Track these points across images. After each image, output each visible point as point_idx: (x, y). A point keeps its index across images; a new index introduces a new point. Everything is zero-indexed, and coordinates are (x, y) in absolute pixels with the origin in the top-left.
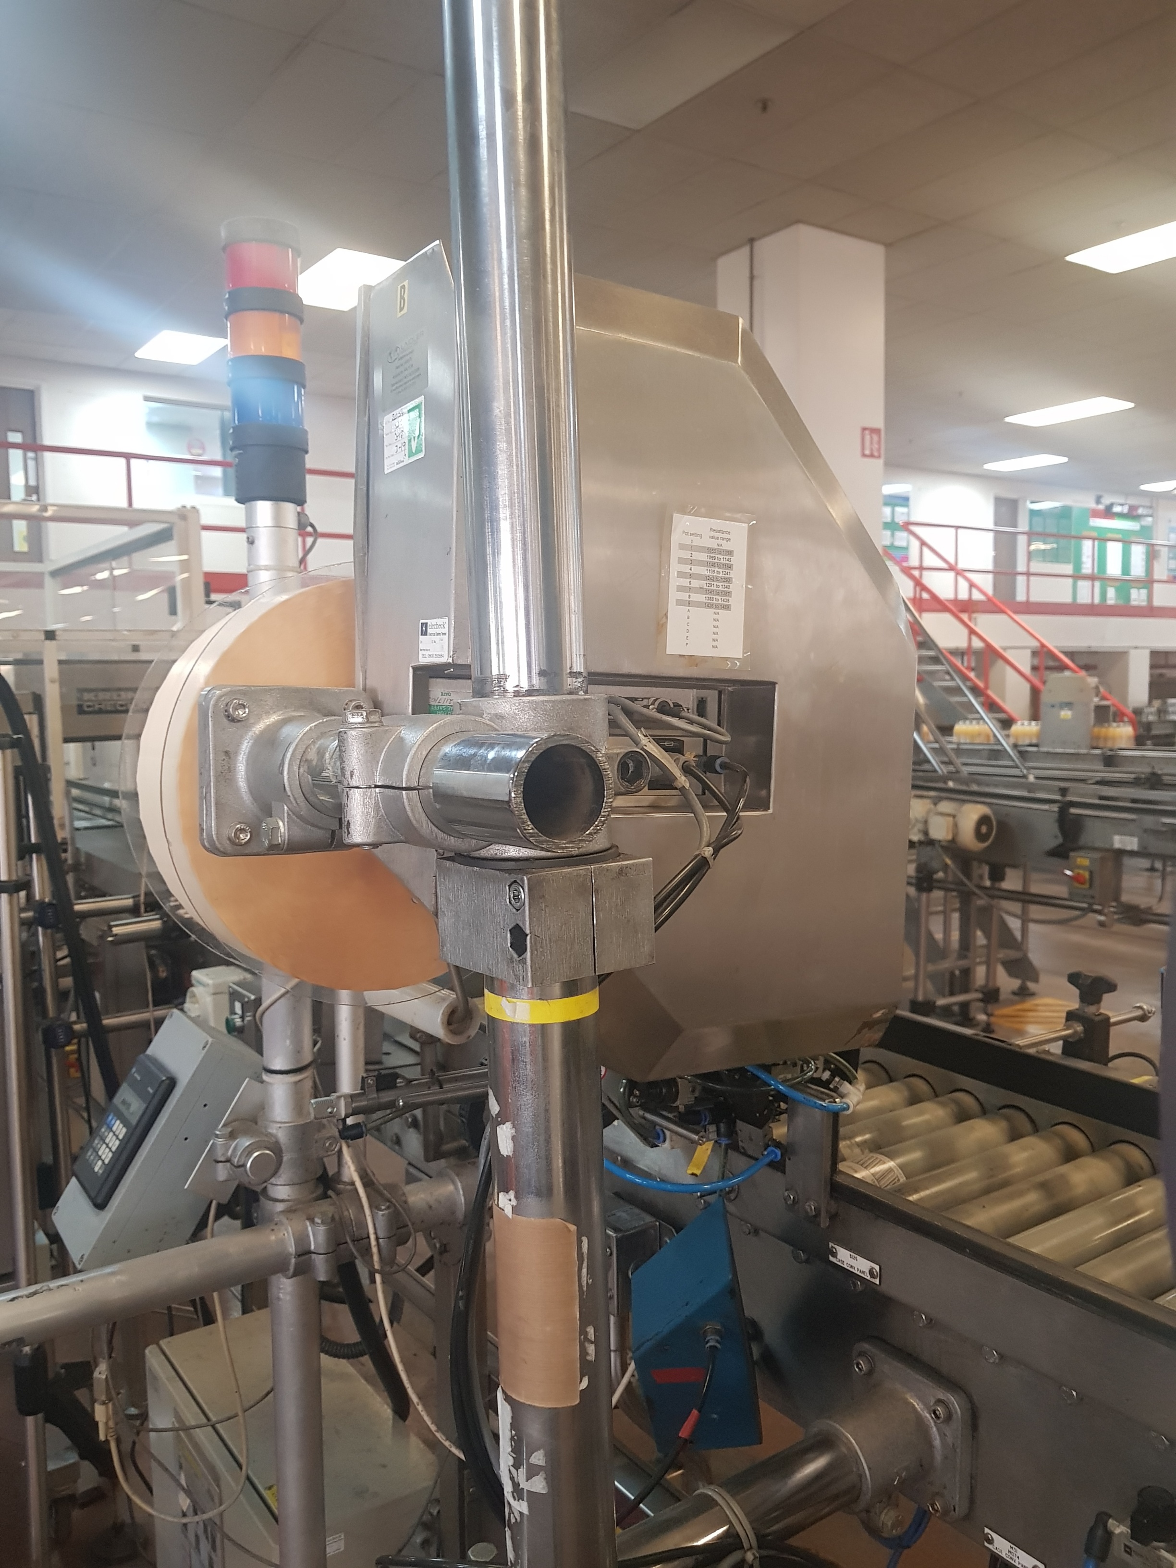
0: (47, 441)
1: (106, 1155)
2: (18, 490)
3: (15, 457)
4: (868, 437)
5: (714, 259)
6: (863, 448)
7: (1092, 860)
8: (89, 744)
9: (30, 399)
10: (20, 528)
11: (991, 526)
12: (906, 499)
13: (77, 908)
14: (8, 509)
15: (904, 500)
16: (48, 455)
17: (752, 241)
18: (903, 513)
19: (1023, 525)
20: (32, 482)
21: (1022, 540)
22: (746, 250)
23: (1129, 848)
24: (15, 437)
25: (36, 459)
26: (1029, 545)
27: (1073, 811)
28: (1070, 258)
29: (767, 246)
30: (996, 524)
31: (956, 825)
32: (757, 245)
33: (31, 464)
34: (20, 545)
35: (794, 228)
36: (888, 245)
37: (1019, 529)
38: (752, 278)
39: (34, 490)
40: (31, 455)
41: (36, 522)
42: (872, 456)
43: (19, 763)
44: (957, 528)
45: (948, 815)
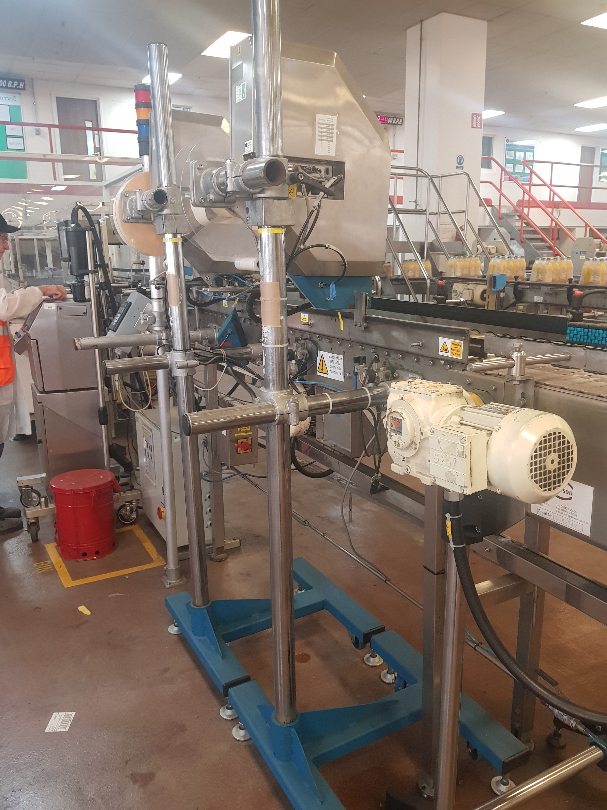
0: (103, 126)
1: (116, 321)
2: (91, 151)
3: (89, 134)
4: (475, 118)
5: (406, 30)
6: (472, 124)
7: (524, 307)
8: (118, 246)
9: (95, 104)
10: (92, 167)
11: (579, 163)
12: (533, 148)
13: (112, 285)
14: (87, 159)
15: (531, 149)
16: (104, 133)
17: (422, 21)
18: (530, 156)
19: (597, 162)
20: (97, 146)
21: (596, 170)
22: (420, 25)
23: (539, 302)
24: (89, 124)
25: (99, 134)
26: (600, 173)
27: (519, 286)
28: (583, 23)
29: (428, 23)
30: (582, 161)
31: (473, 294)
32: (424, 23)
33: (96, 137)
34: (93, 176)
35: (440, 14)
36: (488, 21)
37: (595, 164)
38: (421, 39)
39: (98, 150)
40: (96, 132)
41: (99, 166)
42: (476, 128)
43: (93, 239)
44: (552, 163)
45: (471, 290)
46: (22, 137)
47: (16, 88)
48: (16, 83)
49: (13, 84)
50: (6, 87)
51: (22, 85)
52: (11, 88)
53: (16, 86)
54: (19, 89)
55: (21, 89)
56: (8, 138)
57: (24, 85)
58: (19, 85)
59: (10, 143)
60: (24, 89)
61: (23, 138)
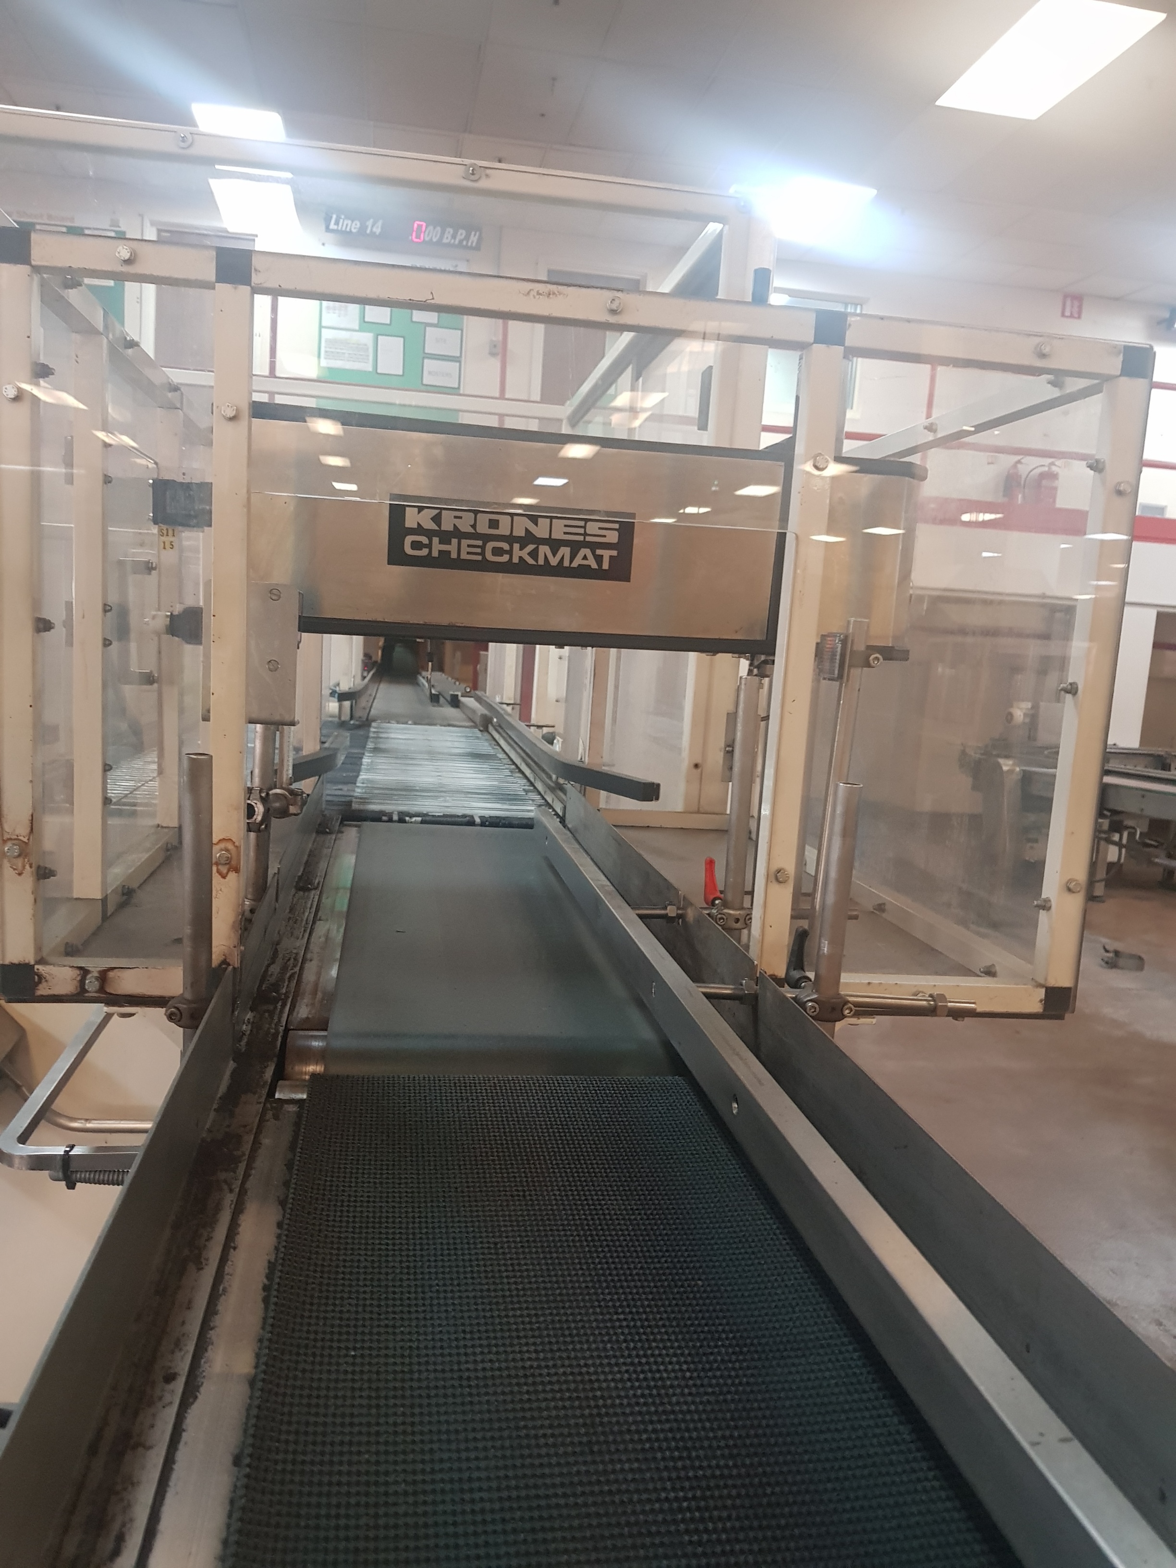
46: (457, 359)
47: (460, 245)
48: (462, 234)
49: (454, 237)
50: (439, 243)
51: (474, 239)
52: (449, 245)
53: (461, 241)
54: (467, 247)
55: (471, 248)
56: (426, 361)
57: (480, 239)
58: (467, 238)
59: (430, 373)
60: (477, 248)
61: (460, 362)
